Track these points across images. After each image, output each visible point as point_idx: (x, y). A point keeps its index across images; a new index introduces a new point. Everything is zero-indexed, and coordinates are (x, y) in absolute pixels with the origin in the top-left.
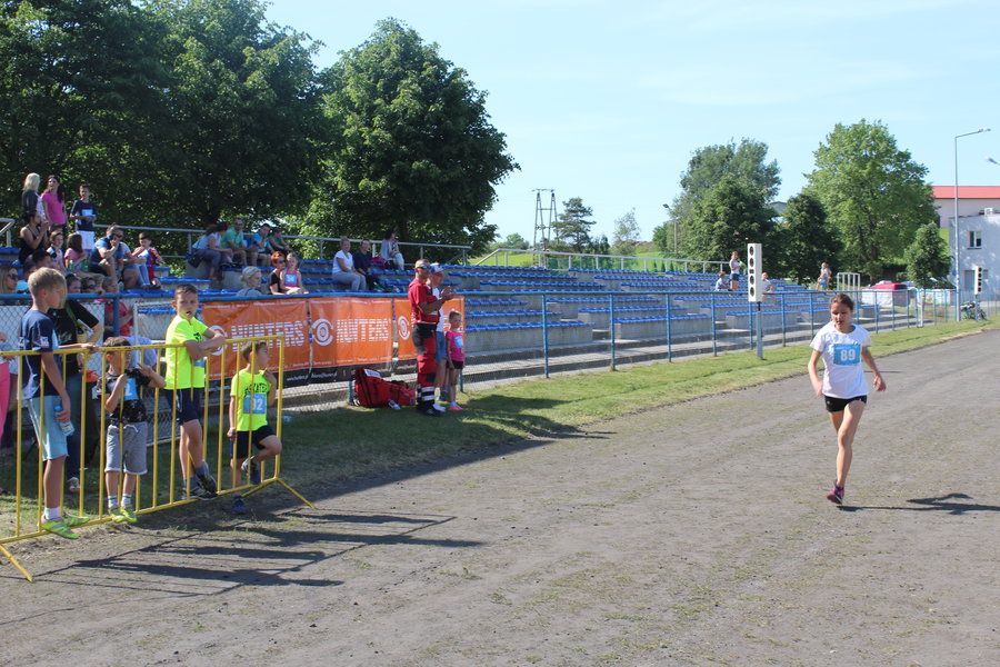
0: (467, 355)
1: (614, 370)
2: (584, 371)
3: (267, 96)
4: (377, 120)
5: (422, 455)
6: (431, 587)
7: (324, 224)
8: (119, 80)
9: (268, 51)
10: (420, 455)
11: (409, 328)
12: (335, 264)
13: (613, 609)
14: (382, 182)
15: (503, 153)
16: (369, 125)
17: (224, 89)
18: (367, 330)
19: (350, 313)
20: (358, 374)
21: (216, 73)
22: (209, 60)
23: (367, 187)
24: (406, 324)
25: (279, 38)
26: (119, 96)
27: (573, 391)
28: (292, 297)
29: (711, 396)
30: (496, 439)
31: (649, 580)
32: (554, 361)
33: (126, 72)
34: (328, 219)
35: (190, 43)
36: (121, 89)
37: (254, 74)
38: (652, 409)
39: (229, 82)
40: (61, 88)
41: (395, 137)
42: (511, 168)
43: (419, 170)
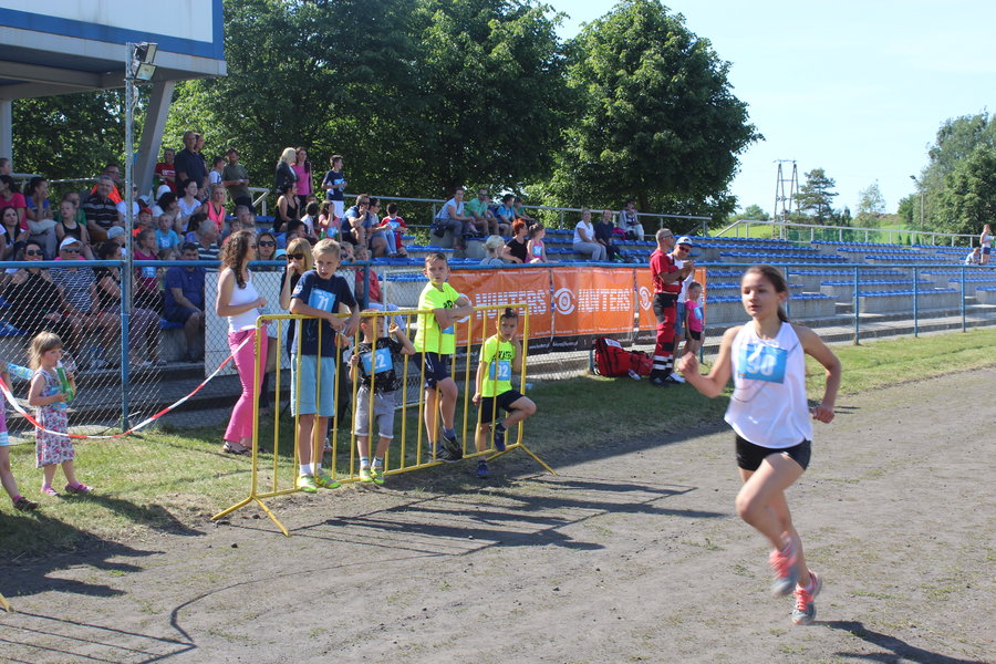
0: (706, 327)
1: (857, 344)
3: (511, 67)
4: (619, 91)
5: (662, 426)
6: (674, 556)
7: (565, 194)
8: (369, 54)
9: (513, 23)
10: (660, 425)
11: (650, 299)
12: (576, 234)
13: (859, 586)
14: (624, 153)
15: (746, 124)
16: (612, 95)
17: (470, 60)
18: (608, 301)
19: (592, 283)
20: (599, 343)
21: (462, 45)
22: (455, 33)
23: (609, 158)
24: (647, 295)
25: (523, 10)
26: (369, 70)
28: (535, 266)
29: (960, 372)
31: (896, 558)
33: (375, 46)
34: (569, 190)
35: (438, 16)
36: (371, 62)
37: (499, 46)
38: (897, 385)
39: (474, 54)
40: (314, 62)
41: (637, 108)
42: (754, 138)
43: (660, 141)
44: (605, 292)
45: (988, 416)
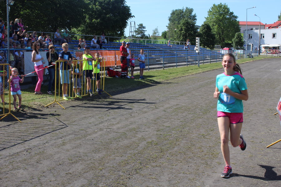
0: (135, 65)
1: (164, 69)
2: (157, 69)
4: (97, 3)
5: (129, 87)
7: (83, 31)
12: (92, 42)
13: (189, 112)
14: (99, 20)
15: (130, 12)
16: (95, 4)
18: (110, 59)
19: (106, 54)
20: (108, 69)
23: (95, 22)
24: (119, 57)
27: (156, 74)
29: (189, 75)
30: (144, 84)
31: (194, 108)
32: (150, 67)
38: (176, 78)
41: (102, 8)
42: (132, 17)
43: (108, 17)
44: (109, 56)
45: (200, 84)
